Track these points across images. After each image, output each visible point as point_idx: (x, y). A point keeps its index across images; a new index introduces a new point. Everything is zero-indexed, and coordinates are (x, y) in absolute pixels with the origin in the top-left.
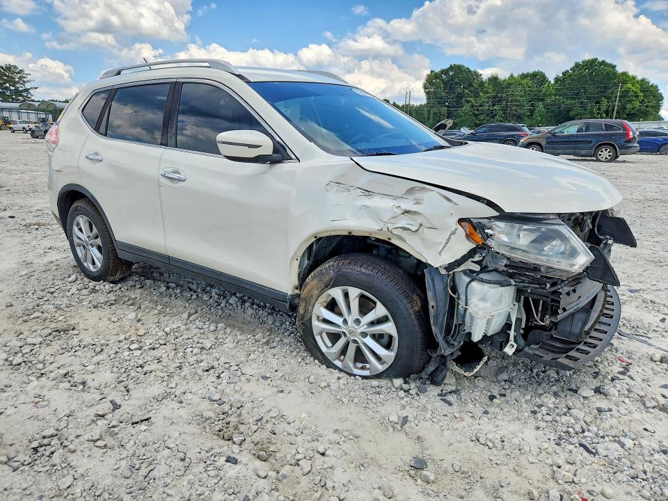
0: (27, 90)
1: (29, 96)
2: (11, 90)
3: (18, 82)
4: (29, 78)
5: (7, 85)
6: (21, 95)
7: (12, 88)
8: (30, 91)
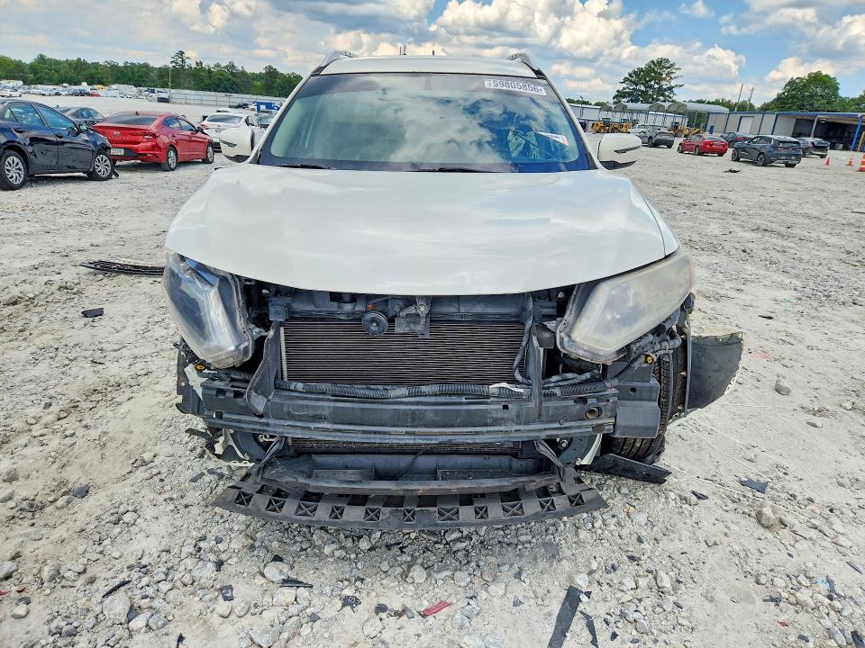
0: (670, 89)
1: (671, 95)
2: (654, 89)
3: (664, 79)
4: (678, 73)
5: (653, 83)
6: (663, 95)
7: (656, 86)
8: (674, 89)
